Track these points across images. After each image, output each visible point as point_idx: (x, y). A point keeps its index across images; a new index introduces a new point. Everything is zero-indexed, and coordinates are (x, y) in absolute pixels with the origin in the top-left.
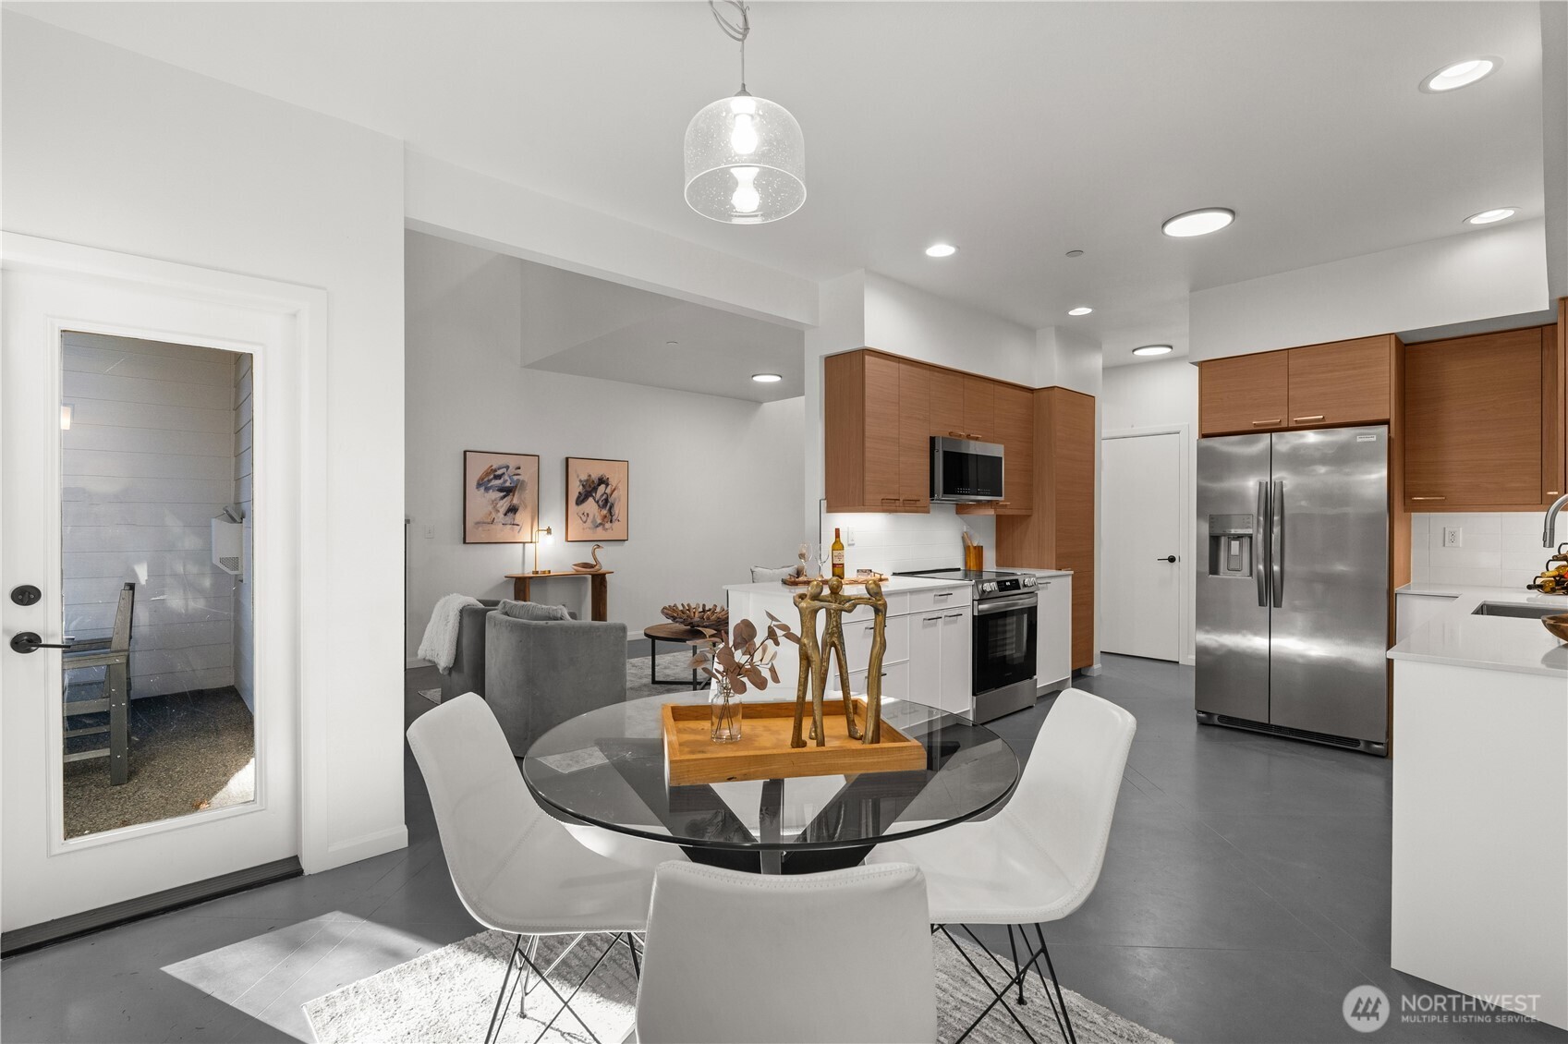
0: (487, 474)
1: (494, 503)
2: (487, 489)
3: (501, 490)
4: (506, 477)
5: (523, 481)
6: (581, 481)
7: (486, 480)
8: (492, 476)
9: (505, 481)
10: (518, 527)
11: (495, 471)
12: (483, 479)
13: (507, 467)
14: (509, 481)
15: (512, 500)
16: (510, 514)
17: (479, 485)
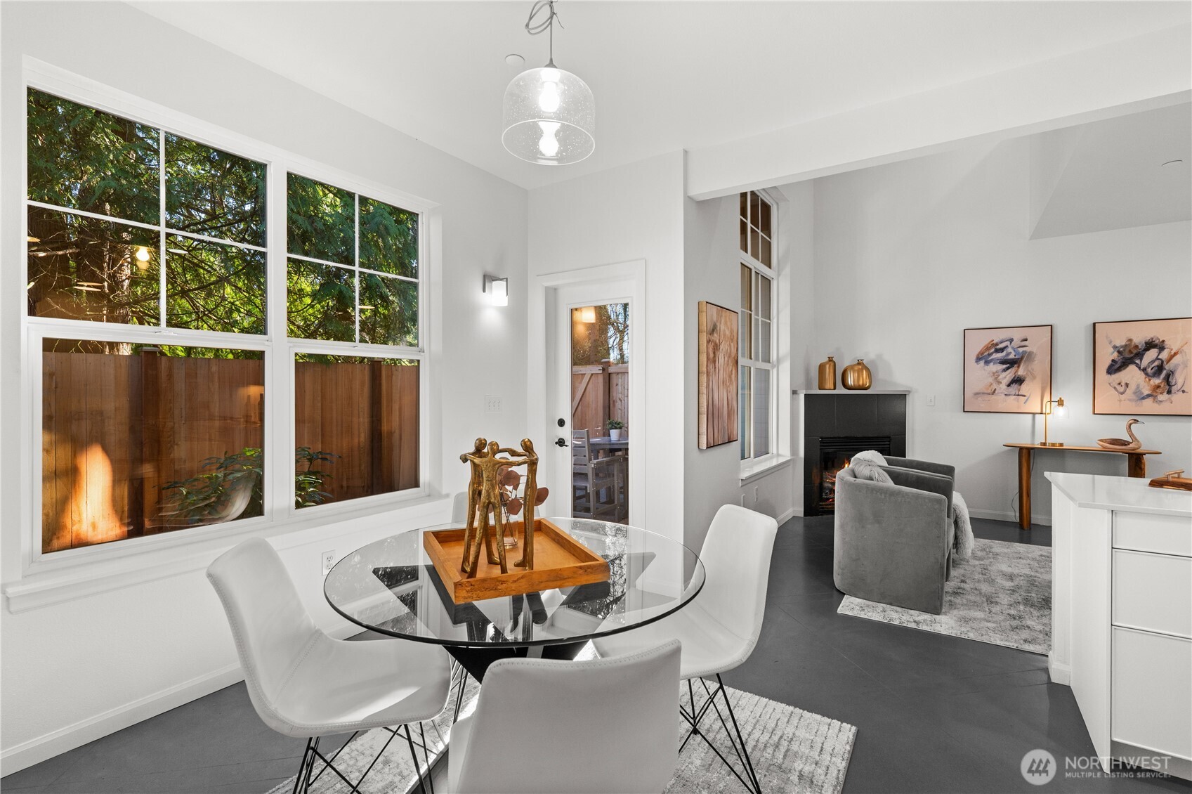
0: (988, 348)
1: (995, 376)
2: (987, 363)
3: (1003, 362)
4: (1010, 350)
5: (1030, 354)
6: (1115, 347)
7: (986, 354)
8: (993, 350)
9: (1009, 354)
10: (1026, 398)
11: (997, 344)
12: (983, 353)
13: (1011, 340)
14: (1013, 353)
15: (1017, 371)
16: (1015, 386)
17: (978, 359)
